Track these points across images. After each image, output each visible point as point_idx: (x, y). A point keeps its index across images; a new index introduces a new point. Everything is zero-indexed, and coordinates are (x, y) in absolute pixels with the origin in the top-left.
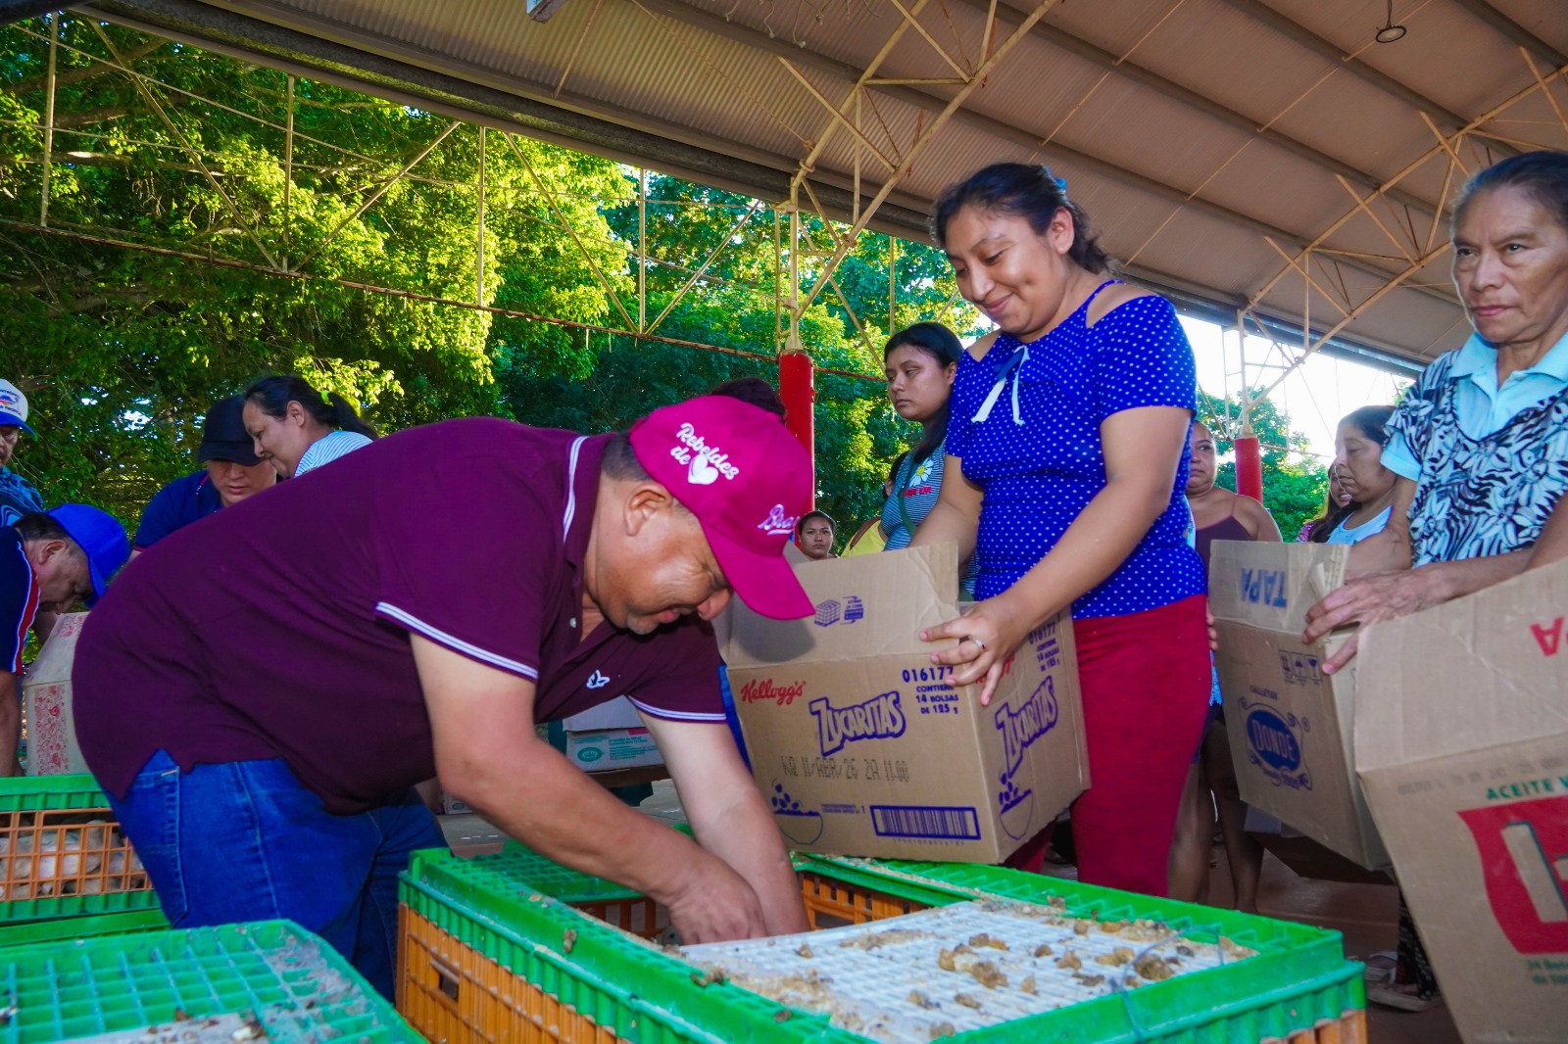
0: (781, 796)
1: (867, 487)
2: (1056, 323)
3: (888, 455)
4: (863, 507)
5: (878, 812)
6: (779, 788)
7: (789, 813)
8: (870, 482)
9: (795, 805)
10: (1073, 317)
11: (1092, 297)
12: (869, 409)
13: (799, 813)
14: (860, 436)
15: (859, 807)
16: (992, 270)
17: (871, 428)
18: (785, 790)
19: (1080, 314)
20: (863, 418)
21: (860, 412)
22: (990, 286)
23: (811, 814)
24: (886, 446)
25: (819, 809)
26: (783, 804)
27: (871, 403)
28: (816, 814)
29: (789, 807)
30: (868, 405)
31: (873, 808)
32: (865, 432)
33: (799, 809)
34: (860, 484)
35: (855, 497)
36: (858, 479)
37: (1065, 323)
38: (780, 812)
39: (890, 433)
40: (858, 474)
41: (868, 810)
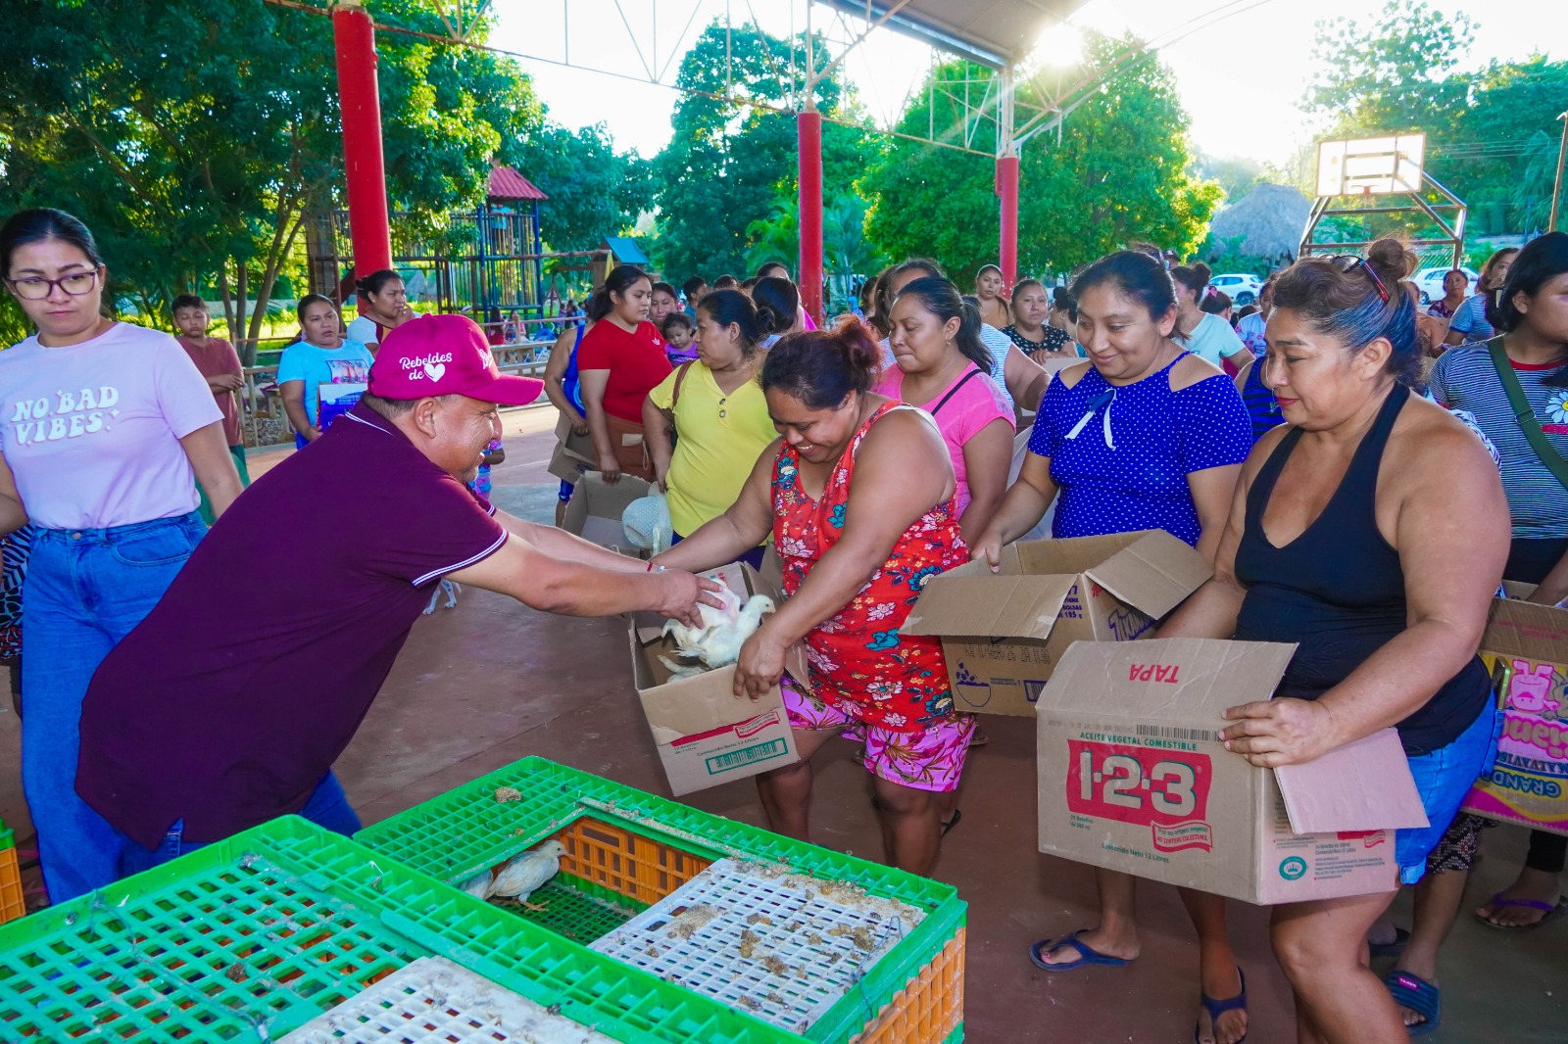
0: (962, 671)
1: (432, 145)
2: (1142, 378)
3: (451, 108)
4: (428, 168)
5: (1029, 684)
6: (961, 666)
7: (968, 684)
8: (435, 140)
9: (972, 678)
10: (1157, 375)
11: (1174, 363)
12: (429, 57)
13: (975, 684)
14: (421, 89)
15: (1016, 681)
16: (1113, 337)
17: (432, 77)
18: (966, 667)
19: (1162, 376)
20: (423, 67)
21: (419, 58)
22: (1106, 346)
23: (983, 685)
24: (448, 98)
25: (989, 682)
26: (964, 678)
27: (430, 49)
28: (987, 685)
29: (968, 679)
30: (427, 51)
31: (1025, 682)
32: (425, 83)
33: (975, 681)
34: (424, 142)
35: (419, 156)
36: (419, 136)
37: (1149, 379)
38: (961, 683)
39: (452, 82)
40: (421, 129)
41: (1022, 684)
